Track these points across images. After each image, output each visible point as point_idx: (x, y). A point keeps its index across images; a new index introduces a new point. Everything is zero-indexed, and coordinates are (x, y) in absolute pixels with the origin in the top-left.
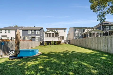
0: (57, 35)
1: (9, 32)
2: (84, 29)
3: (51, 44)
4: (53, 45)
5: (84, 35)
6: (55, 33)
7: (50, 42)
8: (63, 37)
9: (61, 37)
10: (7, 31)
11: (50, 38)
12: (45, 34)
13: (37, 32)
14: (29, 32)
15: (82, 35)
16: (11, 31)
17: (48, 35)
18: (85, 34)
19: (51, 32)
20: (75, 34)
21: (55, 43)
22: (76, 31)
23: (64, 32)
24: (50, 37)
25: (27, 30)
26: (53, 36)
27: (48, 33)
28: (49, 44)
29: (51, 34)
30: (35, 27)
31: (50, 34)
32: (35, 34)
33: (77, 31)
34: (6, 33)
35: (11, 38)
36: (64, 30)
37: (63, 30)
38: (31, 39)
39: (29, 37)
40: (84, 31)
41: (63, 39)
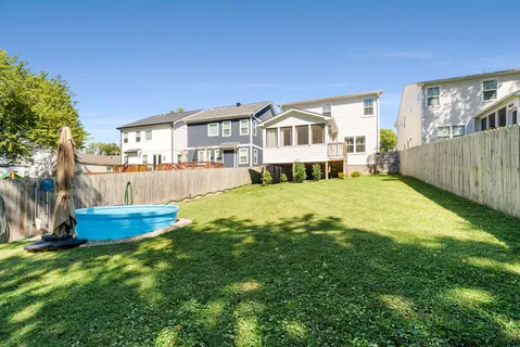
1: (149, 138)
3: (290, 179)
4: (299, 180)
5: (492, 117)
6: (309, 123)
7: (290, 165)
8: (362, 140)
9: (352, 140)
10: (143, 134)
11: (288, 148)
12: (264, 131)
13: (242, 125)
14: (212, 131)
15: (477, 118)
16: (155, 133)
17: (281, 135)
18: (496, 111)
19: (293, 122)
20: (428, 118)
21: (310, 172)
22: (434, 101)
23: (368, 111)
24: (288, 142)
25: (205, 123)
26: (303, 140)
27: (278, 125)
28: (284, 177)
29: (294, 128)
30: (238, 105)
31: (287, 131)
32: (236, 137)
33: (445, 101)
34: (138, 139)
35: (155, 157)
36: (366, 101)
37: (361, 106)
38: (220, 159)
39: (213, 150)
40: (489, 95)
41: (361, 149)
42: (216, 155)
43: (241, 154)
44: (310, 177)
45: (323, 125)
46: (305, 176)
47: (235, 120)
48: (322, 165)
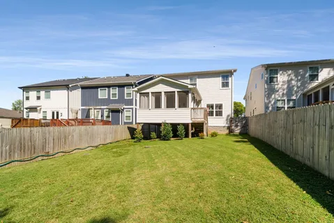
0: (184, 96)
1: (48, 97)
2: (313, 67)
3: (159, 137)
5: (317, 94)
6: (176, 90)
7: (159, 125)
8: (220, 106)
9: (212, 107)
10: (42, 93)
11: (158, 110)
12: (138, 94)
13: (126, 90)
14: (102, 94)
16: (53, 93)
17: (152, 99)
18: (320, 89)
19: (162, 88)
23: (225, 85)
24: (158, 105)
25: (97, 87)
26: (170, 104)
27: (150, 90)
28: (153, 134)
29: (163, 94)
31: (157, 96)
32: (121, 99)
34: (39, 98)
35: (53, 113)
36: (223, 77)
37: (219, 80)
38: (108, 117)
39: (102, 110)
41: (219, 114)
42: (106, 114)
43: (126, 114)
44: (176, 135)
45: (187, 93)
46: (171, 135)
47: (121, 86)
48: (186, 126)
